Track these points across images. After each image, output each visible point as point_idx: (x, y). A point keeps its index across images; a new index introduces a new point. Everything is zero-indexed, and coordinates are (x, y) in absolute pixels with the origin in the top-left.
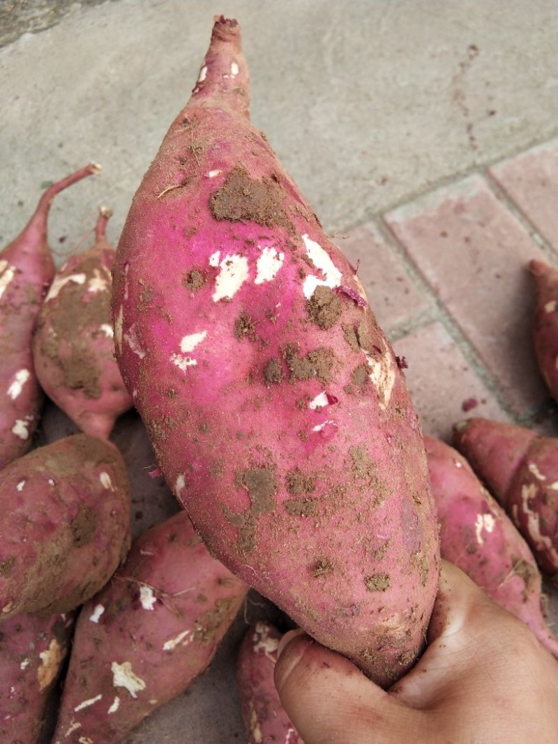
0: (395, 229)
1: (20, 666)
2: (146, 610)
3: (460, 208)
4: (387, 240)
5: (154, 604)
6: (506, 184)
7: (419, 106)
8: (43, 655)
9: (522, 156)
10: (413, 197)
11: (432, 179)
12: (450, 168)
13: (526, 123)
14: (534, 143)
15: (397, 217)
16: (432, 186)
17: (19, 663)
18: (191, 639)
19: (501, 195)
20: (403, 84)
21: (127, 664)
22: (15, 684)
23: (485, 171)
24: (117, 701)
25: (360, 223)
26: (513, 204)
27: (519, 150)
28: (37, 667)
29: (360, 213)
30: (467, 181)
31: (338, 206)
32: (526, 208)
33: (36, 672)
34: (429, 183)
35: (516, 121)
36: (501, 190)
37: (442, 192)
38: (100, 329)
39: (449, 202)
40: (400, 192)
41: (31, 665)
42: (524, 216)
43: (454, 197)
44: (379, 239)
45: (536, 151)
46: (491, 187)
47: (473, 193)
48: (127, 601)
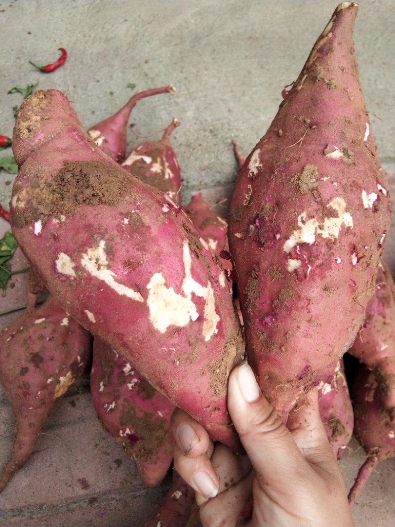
1: (47, 381)
8: (61, 379)
17: (47, 379)
22: (41, 391)
28: (56, 385)
33: (55, 387)
41: (54, 382)
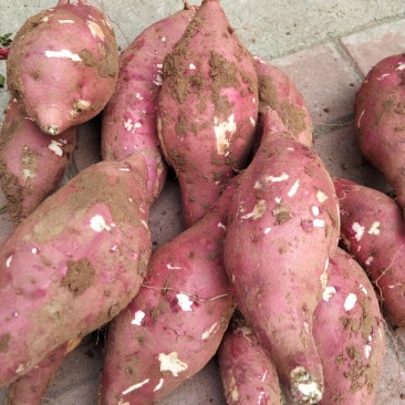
0: (349, 49)
2: (185, 311)
4: (342, 56)
5: (191, 307)
10: (363, 28)
15: (351, 41)
16: (378, 22)
18: (218, 329)
21: (174, 354)
24: (162, 381)
25: (322, 42)
29: (323, 35)
31: (307, 29)
34: (375, 20)
37: (385, 27)
39: (390, 34)
40: (354, 24)
43: (394, 31)
44: (336, 55)
48: (165, 306)
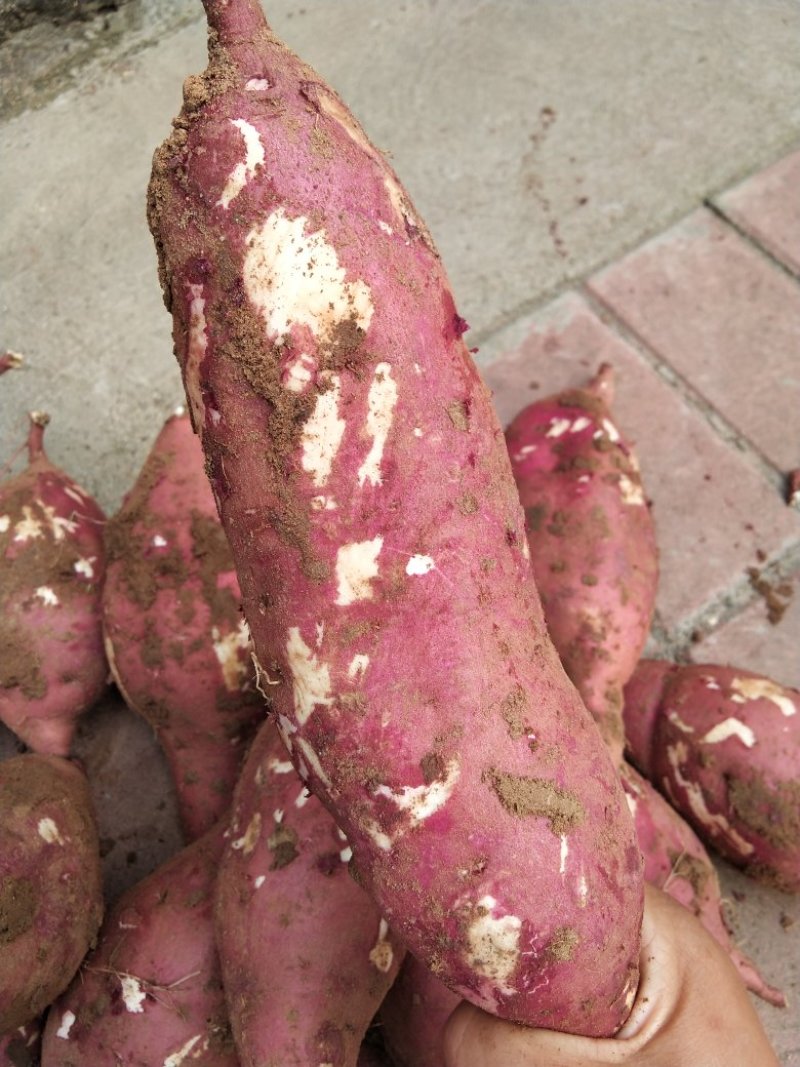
2: (133, 1013)
3: (552, 344)
5: (143, 1003)
6: (613, 301)
7: (479, 205)
9: (631, 257)
11: (508, 307)
12: (532, 287)
13: (632, 210)
14: (648, 235)
16: (509, 318)
18: (206, 1047)
19: (608, 317)
20: (454, 177)
23: (582, 285)
26: (625, 327)
27: (627, 249)
30: (557, 303)
32: (644, 331)
34: (505, 313)
35: (618, 208)
36: (607, 311)
37: (524, 323)
38: (34, 596)
39: (536, 336)
42: (644, 343)
43: (542, 329)
45: (650, 247)
46: (593, 308)
47: (567, 320)
48: (104, 1002)
